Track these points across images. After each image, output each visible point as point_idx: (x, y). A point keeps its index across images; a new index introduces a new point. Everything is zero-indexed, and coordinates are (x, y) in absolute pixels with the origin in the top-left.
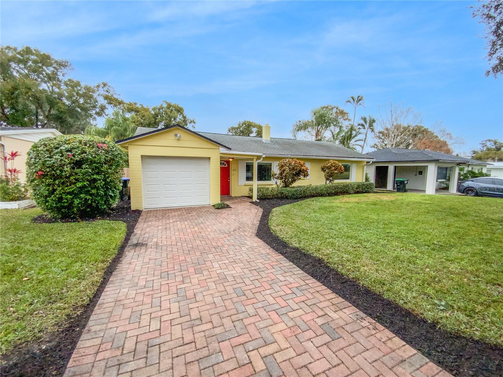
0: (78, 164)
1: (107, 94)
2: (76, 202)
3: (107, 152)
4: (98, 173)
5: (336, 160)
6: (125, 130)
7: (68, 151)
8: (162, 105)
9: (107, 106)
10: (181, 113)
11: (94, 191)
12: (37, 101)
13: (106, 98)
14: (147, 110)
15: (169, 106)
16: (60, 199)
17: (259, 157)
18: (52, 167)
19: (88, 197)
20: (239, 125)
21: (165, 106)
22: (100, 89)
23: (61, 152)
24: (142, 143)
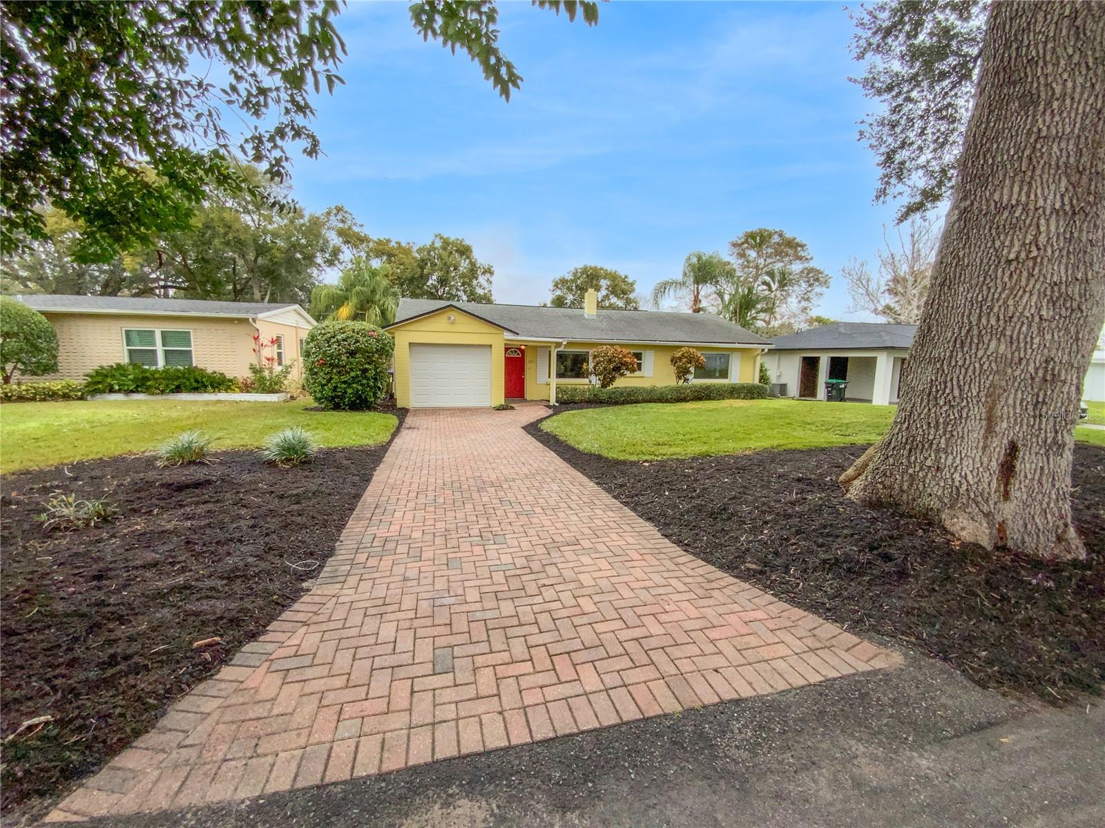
0: (352, 354)
1: (341, 225)
2: (349, 391)
3: (378, 341)
4: (369, 364)
5: (693, 347)
6: (373, 291)
7: (344, 340)
8: (433, 243)
9: (344, 248)
10: (468, 257)
11: (364, 382)
12: (239, 245)
13: (341, 233)
14: (407, 252)
15: (446, 243)
16: (336, 387)
17: (558, 345)
18: (331, 356)
19: (360, 388)
20: (575, 274)
21: (438, 244)
22: (332, 218)
23: (338, 341)
24: (410, 328)
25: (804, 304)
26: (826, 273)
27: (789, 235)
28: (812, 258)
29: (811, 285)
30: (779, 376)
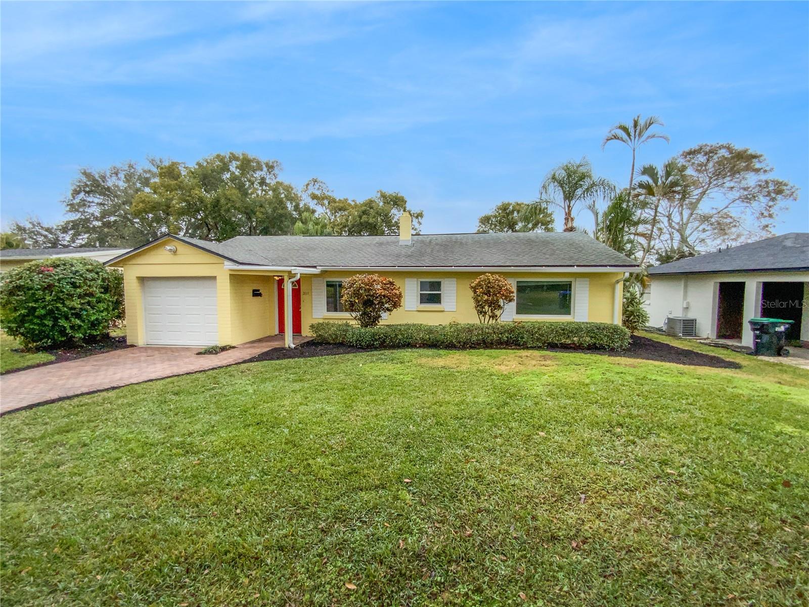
1: (317, 192)
22: (311, 187)
24: (134, 262)
25: (764, 221)
26: (791, 184)
27: (738, 147)
28: (771, 170)
29: (773, 199)
30: (687, 308)
